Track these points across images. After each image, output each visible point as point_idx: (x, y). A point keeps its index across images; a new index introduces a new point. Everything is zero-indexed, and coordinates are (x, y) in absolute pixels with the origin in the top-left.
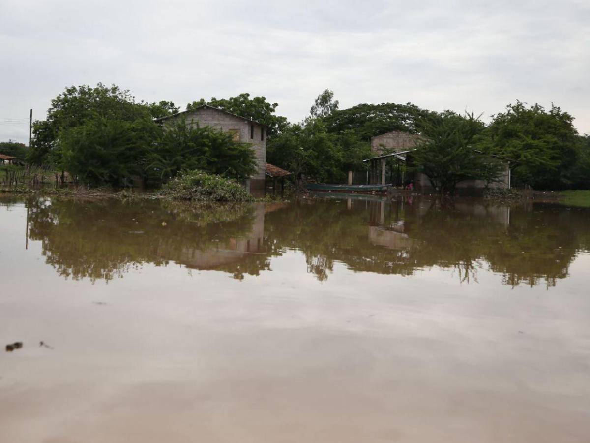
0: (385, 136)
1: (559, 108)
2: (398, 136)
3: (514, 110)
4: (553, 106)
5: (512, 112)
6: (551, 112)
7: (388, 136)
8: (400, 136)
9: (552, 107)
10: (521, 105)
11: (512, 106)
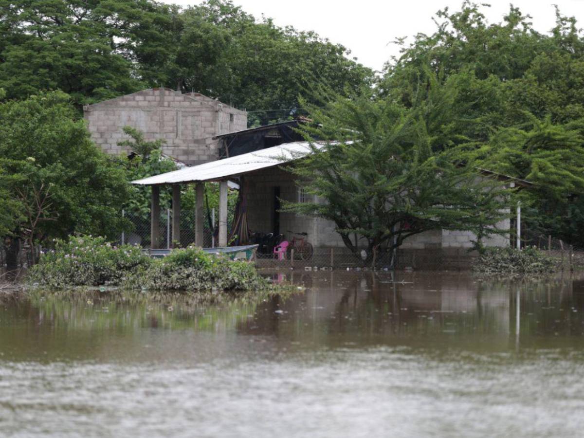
0: (124, 103)
1: (573, 20)
2: (161, 104)
3: (455, 26)
4: (558, 15)
5: (450, 28)
6: (556, 31)
7: (133, 103)
8: (166, 104)
9: (555, 18)
10: (474, 10)
11: (450, 13)
